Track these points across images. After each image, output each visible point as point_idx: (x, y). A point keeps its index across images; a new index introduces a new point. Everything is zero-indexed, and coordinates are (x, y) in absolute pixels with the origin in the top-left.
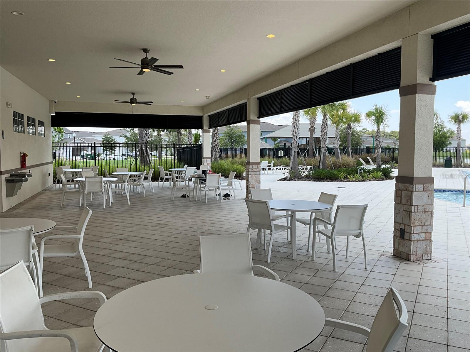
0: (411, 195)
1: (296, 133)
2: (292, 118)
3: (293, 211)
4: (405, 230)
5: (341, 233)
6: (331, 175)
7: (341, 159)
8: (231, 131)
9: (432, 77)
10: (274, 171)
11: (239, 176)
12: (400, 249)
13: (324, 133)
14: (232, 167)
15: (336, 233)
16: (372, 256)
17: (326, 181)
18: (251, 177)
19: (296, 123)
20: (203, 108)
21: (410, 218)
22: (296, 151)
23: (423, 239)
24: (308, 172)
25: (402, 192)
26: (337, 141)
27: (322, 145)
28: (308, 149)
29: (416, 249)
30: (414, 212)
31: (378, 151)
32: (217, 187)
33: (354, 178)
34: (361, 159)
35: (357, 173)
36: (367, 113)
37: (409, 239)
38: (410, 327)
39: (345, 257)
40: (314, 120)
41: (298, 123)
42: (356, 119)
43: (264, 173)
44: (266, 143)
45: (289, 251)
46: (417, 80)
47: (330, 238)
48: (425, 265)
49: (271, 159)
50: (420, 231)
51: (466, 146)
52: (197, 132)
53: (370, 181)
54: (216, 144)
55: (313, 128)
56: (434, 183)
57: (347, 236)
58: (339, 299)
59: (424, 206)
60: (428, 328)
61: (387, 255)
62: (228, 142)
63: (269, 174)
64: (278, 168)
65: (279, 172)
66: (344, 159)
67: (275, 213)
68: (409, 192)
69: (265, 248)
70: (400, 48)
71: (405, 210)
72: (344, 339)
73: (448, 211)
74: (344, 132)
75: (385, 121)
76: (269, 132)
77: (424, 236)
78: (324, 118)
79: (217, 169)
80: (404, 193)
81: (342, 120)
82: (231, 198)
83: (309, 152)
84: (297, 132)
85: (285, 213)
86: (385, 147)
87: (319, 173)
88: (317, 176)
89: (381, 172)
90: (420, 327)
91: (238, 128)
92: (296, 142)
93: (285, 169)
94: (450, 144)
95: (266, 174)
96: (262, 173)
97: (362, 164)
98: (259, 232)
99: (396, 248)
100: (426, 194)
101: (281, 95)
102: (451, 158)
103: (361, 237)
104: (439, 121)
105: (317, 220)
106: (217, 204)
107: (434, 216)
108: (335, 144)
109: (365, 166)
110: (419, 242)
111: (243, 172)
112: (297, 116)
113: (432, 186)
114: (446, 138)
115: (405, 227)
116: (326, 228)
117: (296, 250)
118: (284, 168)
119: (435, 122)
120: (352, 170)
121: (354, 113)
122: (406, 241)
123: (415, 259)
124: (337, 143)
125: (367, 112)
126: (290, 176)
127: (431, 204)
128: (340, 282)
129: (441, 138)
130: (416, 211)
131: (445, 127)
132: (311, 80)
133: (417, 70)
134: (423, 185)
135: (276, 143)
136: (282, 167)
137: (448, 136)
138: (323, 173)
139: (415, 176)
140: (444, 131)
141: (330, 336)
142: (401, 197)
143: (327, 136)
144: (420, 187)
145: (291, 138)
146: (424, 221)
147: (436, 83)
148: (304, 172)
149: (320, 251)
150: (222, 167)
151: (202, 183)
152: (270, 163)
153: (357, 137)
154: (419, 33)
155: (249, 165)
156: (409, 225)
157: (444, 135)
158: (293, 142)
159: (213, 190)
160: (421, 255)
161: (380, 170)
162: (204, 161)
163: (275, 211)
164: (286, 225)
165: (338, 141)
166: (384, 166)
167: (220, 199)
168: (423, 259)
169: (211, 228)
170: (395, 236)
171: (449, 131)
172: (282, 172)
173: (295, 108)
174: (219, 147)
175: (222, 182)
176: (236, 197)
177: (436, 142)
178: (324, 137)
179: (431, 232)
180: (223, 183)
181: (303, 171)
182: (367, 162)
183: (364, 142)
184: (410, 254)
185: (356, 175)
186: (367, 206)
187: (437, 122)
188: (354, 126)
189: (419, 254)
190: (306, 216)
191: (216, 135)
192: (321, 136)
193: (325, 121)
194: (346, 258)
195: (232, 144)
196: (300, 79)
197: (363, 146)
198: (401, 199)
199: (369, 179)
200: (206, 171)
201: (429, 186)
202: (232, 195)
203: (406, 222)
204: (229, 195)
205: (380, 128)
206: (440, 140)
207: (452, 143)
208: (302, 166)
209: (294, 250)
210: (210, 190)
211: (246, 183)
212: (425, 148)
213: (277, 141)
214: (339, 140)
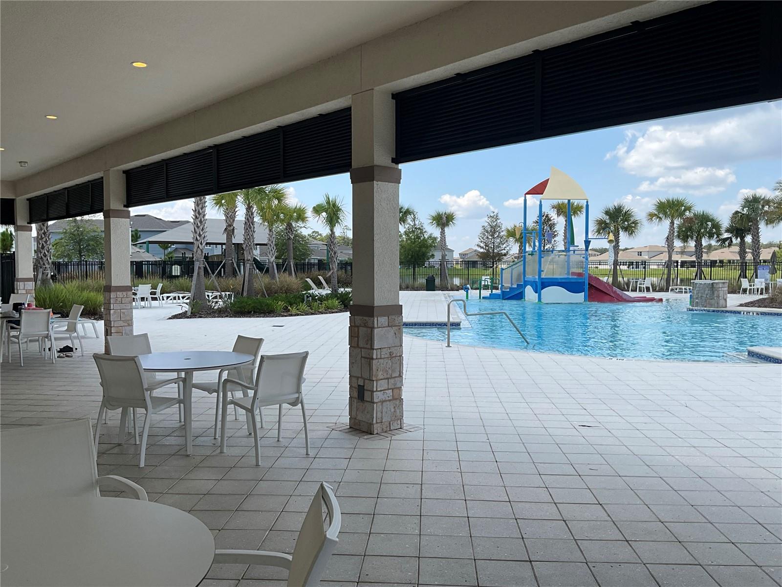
0: (371, 333)
1: (200, 235)
2: (192, 210)
3: (189, 372)
4: (365, 388)
5: (268, 402)
6: (261, 306)
7: (278, 279)
8: (79, 228)
9: (394, 157)
10: (163, 301)
11: (91, 313)
12: (359, 418)
13: (248, 237)
14: (80, 297)
15: (260, 402)
16: (317, 432)
17: (253, 316)
18: (115, 312)
19: (199, 219)
20: (14, 184)
21: (371, 369)
22: (202, 266)
23: (390, 398)
24: (224, 302)
25: (360, 330)
26: (272, 250)
27: (246, 256)
28: (224, 263)
29: (381, 414)
30: (377, 359)
31: (332, 267)
32: (46, 335)
33: (298, 309)
34: (308, 280)
35: (303, 302)
36: (314, 208)
37: (370, 400)
38: (369, 539)
39: (277, 439)
40: (233, 214)
41: (203, 218)
42: (300, 216)
43: (144, 305)
44: (148, 252)
45: (180, 441)
46: (375, 159)
47: (250, 411)
48: (393, 437)
49: (157, 279)
50: (386, 387)
51: (454, 260)
52: (7, 229)
53: (322, 314)
54: (45, 253)
55: (232, 228)
56: (402, 314)
57: (279, 405)
58: (262, 511)
59: (390, 350)
60: (393, 535)
61: (341, 429)
62: (72, 250)
63: (155, 307)
64: (170, 297)
65: (173, 303)
66: (284, 279)
67: (157, 377)
68: (369, 329)
69: (136, 441)
70: (349, 109)
71: (364, 357)
72: (266, 578)
73: (427, 354)
74: (282, 236)
75: (341, 221)
76: (153, 233)
77: (391, 394)
78: (248, 212)
79: (47, 300)
80: (362, 330)
81: (278, 216)
82: (75, 354)
83: (226, 269)
84: (201, 233)
85: (174, 375)
86: (345, 260)
87: (242, 303)
88: (238, 309)
89: (338, 299)
90: (382, 535)
91: (93, 223)
92: (201, 250)
93: (183, 298)
94: (433, 256)
95: (146, 307)
96: (141, 306)
97: (310, 288)
98: (124, 414)
99: (352, 417)
100: (392, 331)
101: (167, 168)
102: (434, 276)
103: (300, 405)
104: (417, 223)
105: (229, 383)
106: (44, 368)
107: (404, 362)
108: (268, 255)
109: (316, 291)
110: (384, 404)
111: (100, 306)
112: (200, 206)
113: (400, 318)
114: (427, 247)
115: (364, 382)
116: (245, 395)
117: (192, 438)
118: (181, 295)
119: (412, 224)
120: (295, 297)
121: (296, 207)
122: (366, 404)
123: (380, 431)
124: (271, 253)
125: (315, 206)
126: (192, 309)
127: (399, 345)
128: (265, 482)
129: (420, 247)
130: (379, 357)
131: (426, 232)
132: (216, 147)
133: (374, 145)
134: (387, 318)
135: (166, 252)
136: (179, 295)
137: (429, 245)
138: (249, 303)
139: (376, 304)
140: (424, 238)
141: (242, 579)
142: (358, 337)
143: (253, 241)
144: (383, 320)
145: (192, 243)
146: (390, 372)
147: (401, 166)
148: (217, 302)
149: (237, 435)
150: (57, 297)
151: (12, 328)
152: (154, 287)
153: (303, 244)
154: (375, 88)
155: (110, 292)
156: (370, 380)
157: (424, 243)
158: (195, 250)
159: (38, 340)
160: (387, 424)
161: (336, 296)
162: (20, 286)
163: (156, 373)
164: (177, 396)
165: (274, 251)
166: (342, 289)
167: (52, 358)
168: (392, 429)
169: (29, 415)
170: (351, 398)
171: (430, 237)
172: (178, 303)
173: (196, 191)
174: (50, 259)
175: (55, 326)
176: (85, 352)
177: (414, 254)
178: (250, 243)
179: (401, 387)
180: (57, 327)
181: (216, 300)
182: (319, 285)
183: (313, 253)
184: (373, 424)
185: (301, 304)
186: (307, 353)
187: (415, 225)
188: (298, 226)
189: (385, 422)
190: (211, 377)
191: (43, 236)
192: (244, 242)
193: (250, 217)
194: (278, 441)
195: (80, 254)
196: (197, 143)
197: (314, 259)
198: (358, 339)
199: (320, 310)
200: (21, 304)
201: (396, 319)
202: (76, 349)
203: (366, 375)
204: (72, 348)
205: (335, 230)
206: (419, 251)
207: (435, 254)
208: (213, 293)
209: (190, 438)
210: (31, 341)
211: (105, 325)
212: (389, 261)
213: (169, 249)
214: (275, 248)
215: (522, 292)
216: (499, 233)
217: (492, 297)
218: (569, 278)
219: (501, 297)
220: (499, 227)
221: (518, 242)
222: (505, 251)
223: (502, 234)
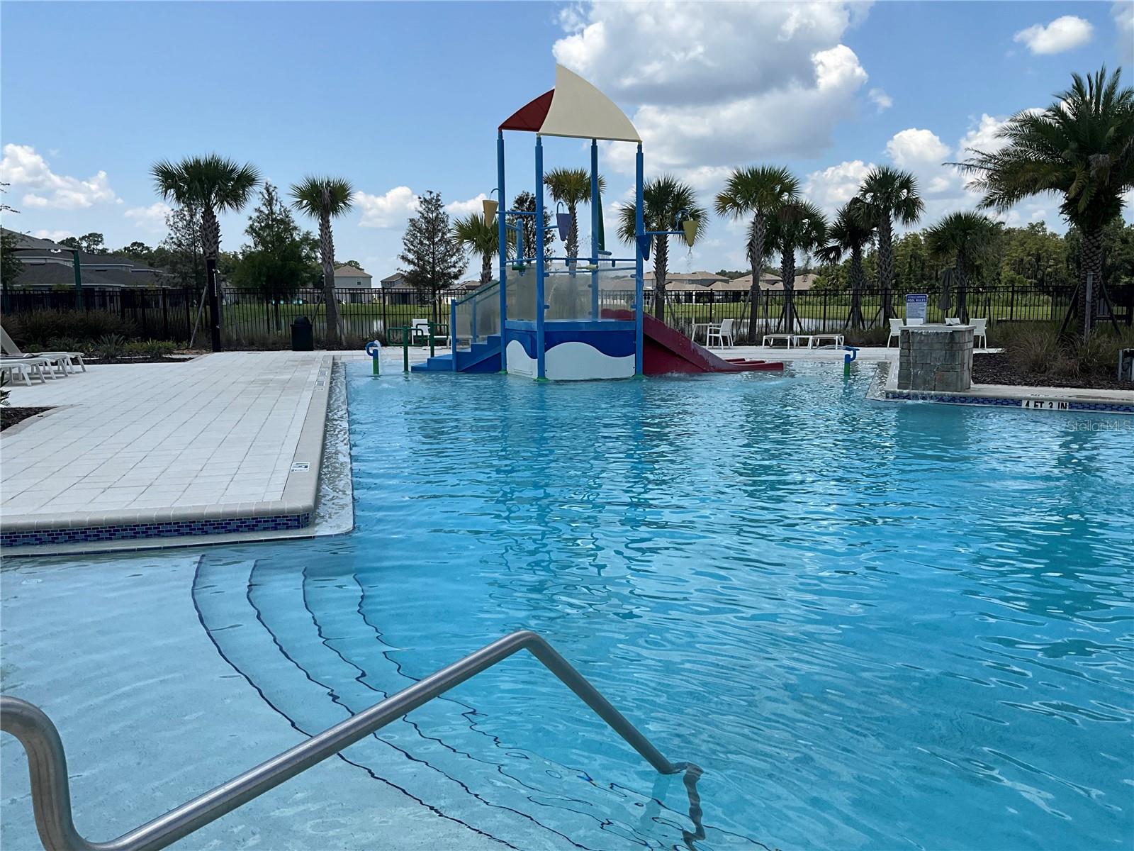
129: (285, 260)
131: (296, 228)
140: (293, 240)
157: (294, 251)
171: (305, 239)
177: (271, 272)
206: (284, 267)
215: (500, 353)
216: (444, 234)
217: (433, 366)
218: (597, 323)
219: (454, 367)
220: (443, 222)
221: (481, 251)
222: (456, 270)
223: (449, 235)
